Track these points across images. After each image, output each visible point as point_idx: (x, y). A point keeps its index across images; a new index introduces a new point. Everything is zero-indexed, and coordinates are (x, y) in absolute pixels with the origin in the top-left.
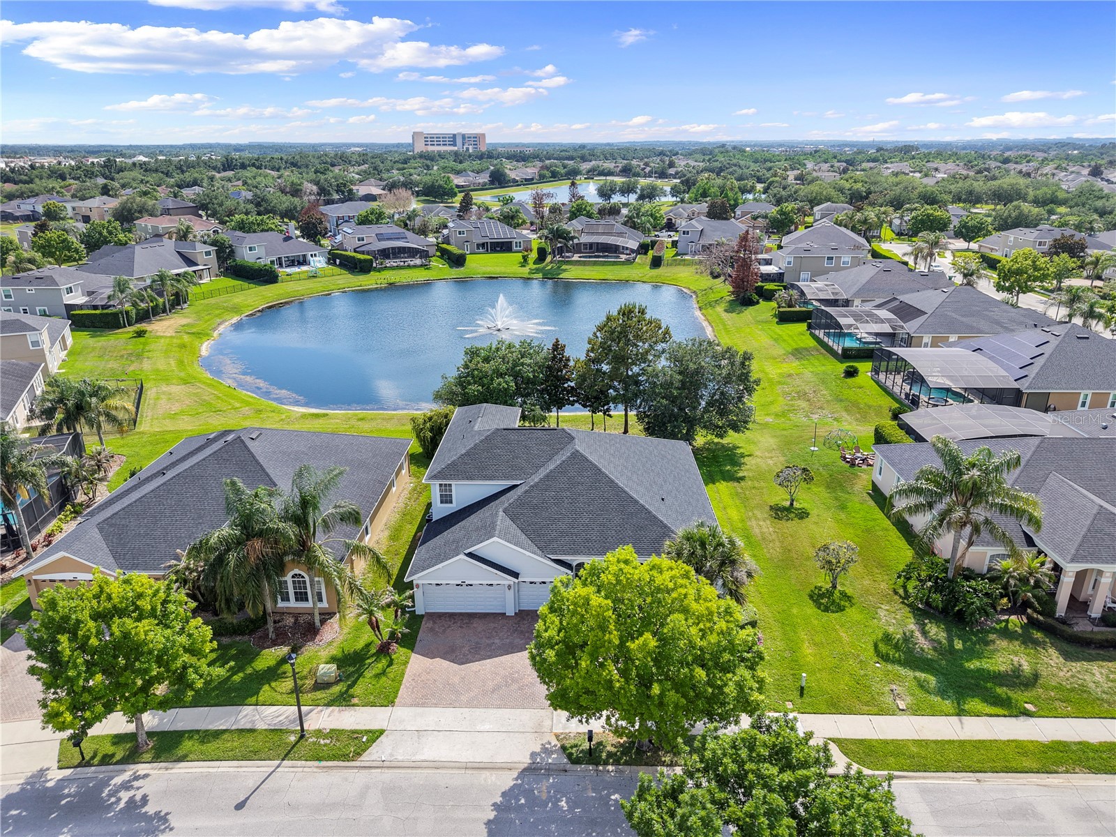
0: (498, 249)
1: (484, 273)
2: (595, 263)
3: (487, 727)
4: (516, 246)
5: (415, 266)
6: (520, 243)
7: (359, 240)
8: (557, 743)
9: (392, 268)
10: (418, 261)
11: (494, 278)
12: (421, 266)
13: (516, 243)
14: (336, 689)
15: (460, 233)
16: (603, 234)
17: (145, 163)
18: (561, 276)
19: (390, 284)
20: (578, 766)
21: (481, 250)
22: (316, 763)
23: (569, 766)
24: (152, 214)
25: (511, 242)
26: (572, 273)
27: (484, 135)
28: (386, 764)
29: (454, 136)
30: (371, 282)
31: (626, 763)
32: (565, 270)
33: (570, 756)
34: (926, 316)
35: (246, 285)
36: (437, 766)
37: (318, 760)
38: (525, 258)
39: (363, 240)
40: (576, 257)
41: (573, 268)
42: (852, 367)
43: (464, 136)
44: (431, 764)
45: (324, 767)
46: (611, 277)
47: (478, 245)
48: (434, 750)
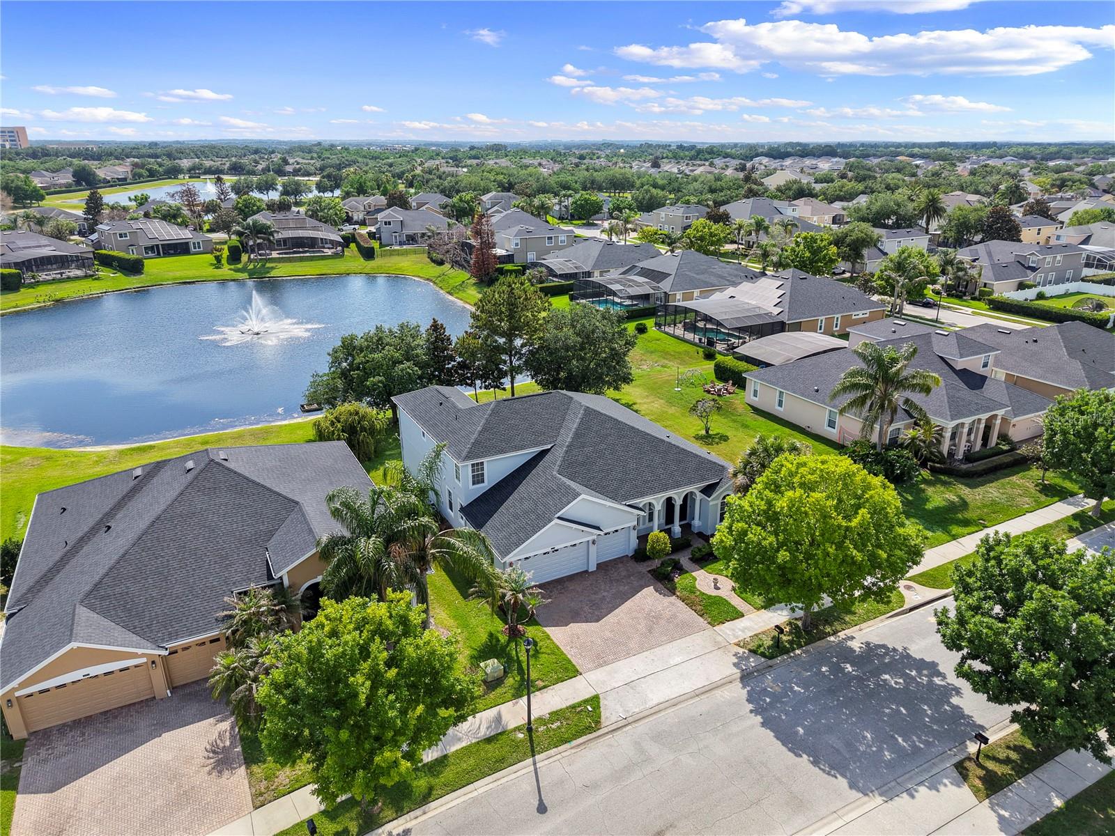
0: (173, 252)
1: (176, 279)
2: (302, 259)
3: (678, 660)
4: (195, 248)
5: (77, 278)
6: (198, 243)
8: (743, 650)
9: (48, 282)
10: (78, 272)
11: (189, 283)
13: (194, 243)
14: (510, 681)
15: (121, 236)
18: (272, 275)
19: (56, 301)
20: (776, 660)
21: (150, 254)
22: (567, 746)
23: (770, 662)
25: (187, 243)
28: (630, 720)
31: (806, 644)
32: (273, 268)
33: (763, 655)
34: (672, 277)
36: (674, 703)
37: (566, 742)
38: (218, 259)
40: (275, 254)
41: (280, 265)
42: (641, 324)
44: (667, 704)
45: (578, 745)
48: (657, 693)
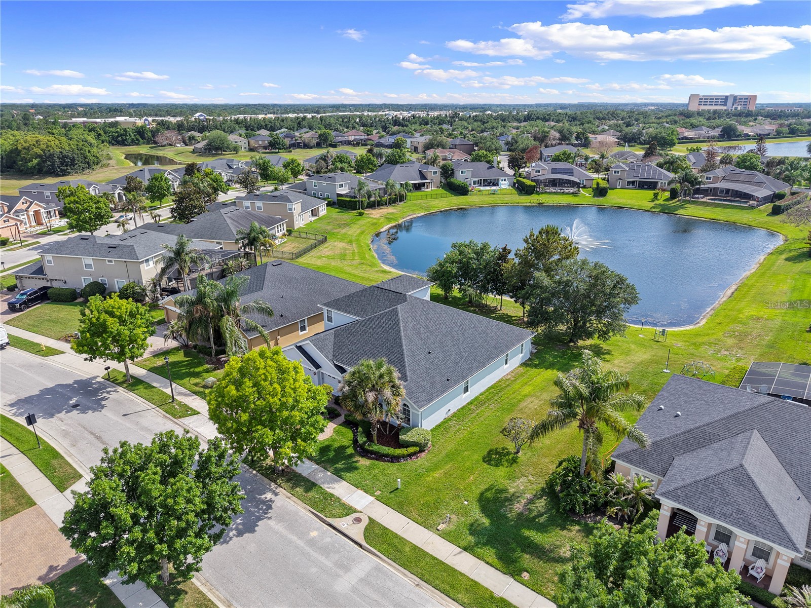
0: (646, 187)
5: (567, 193)
7: (536, 172)
9: (550, 193)
10: (572, 190)
12: (573, 193)
16: (742, 182)
17: (476, 116)
18: (677, 212)
19: (540, 204)
21: (631, 187)
24: (443, 148)
25: (657, 182)
26: (691, 211)
27: (755, 97)
29: (727, 97)
30: (526, 201)
31: (262, 474)
32: (686, 208)
35: (449, 194)
38: (656, 195)
39: (539, 172)
40: (707, 199)
41: (695, 207)
43: (735, 98)
46: (722, 218)
47: (629, 183)
